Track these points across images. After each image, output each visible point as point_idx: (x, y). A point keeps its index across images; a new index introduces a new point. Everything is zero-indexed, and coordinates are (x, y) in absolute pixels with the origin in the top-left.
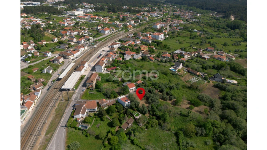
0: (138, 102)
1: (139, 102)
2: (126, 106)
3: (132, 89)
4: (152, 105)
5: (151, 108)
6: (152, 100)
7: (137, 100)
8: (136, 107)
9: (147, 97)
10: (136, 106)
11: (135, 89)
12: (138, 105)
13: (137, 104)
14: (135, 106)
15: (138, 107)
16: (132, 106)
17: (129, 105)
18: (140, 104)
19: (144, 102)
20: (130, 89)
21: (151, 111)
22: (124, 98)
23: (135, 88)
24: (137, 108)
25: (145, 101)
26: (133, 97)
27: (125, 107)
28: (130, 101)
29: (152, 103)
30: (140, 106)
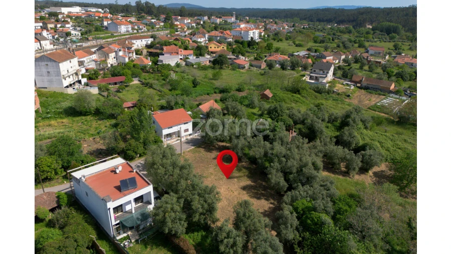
0: (207, 194)
1: (210, 191)
2: (121, 227)
3: (178, 134)
4: (302, 203)
5: (296, 222)
6: (286, 174)
7: (201, 177)
8: (192, 227)
9: (253, 160)
10: (196, 218)
11: (191, 131)
12: (211, 210)
13: (197, 204)
14: (189, 217)
15: (207, 228)
16: (163, 222)
17: (144, 216)
18: (219, 205)
19: (244, 188)
20: (165, 132)
21: (300, 244)
22: (113, 171)
23: (190, 126)
24: (198, 236)
25: (247, 182)
26: (174, 165)
27: (112, 232)
28: (150, 189)
29: (290, 188)
30: (218, 214)
